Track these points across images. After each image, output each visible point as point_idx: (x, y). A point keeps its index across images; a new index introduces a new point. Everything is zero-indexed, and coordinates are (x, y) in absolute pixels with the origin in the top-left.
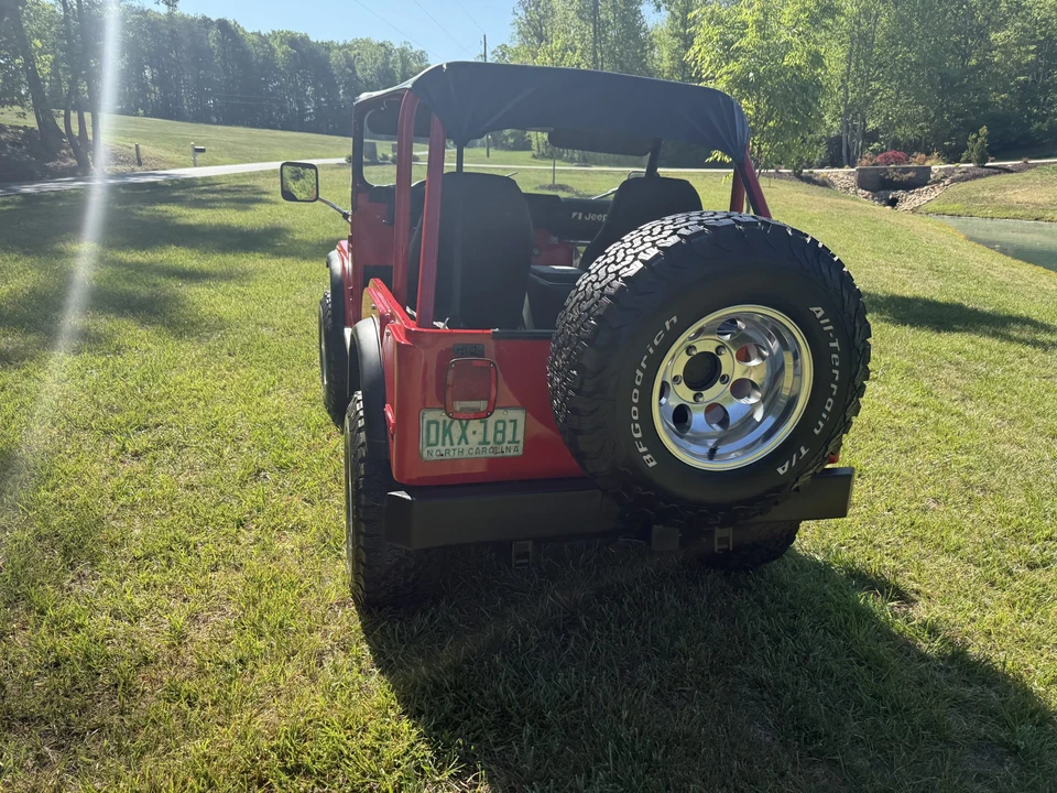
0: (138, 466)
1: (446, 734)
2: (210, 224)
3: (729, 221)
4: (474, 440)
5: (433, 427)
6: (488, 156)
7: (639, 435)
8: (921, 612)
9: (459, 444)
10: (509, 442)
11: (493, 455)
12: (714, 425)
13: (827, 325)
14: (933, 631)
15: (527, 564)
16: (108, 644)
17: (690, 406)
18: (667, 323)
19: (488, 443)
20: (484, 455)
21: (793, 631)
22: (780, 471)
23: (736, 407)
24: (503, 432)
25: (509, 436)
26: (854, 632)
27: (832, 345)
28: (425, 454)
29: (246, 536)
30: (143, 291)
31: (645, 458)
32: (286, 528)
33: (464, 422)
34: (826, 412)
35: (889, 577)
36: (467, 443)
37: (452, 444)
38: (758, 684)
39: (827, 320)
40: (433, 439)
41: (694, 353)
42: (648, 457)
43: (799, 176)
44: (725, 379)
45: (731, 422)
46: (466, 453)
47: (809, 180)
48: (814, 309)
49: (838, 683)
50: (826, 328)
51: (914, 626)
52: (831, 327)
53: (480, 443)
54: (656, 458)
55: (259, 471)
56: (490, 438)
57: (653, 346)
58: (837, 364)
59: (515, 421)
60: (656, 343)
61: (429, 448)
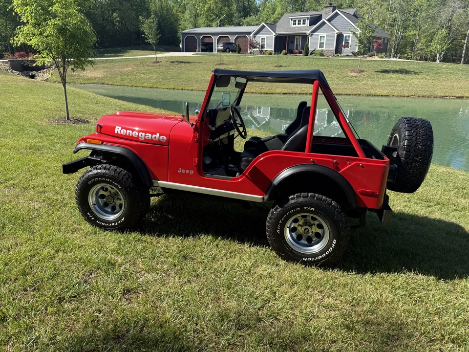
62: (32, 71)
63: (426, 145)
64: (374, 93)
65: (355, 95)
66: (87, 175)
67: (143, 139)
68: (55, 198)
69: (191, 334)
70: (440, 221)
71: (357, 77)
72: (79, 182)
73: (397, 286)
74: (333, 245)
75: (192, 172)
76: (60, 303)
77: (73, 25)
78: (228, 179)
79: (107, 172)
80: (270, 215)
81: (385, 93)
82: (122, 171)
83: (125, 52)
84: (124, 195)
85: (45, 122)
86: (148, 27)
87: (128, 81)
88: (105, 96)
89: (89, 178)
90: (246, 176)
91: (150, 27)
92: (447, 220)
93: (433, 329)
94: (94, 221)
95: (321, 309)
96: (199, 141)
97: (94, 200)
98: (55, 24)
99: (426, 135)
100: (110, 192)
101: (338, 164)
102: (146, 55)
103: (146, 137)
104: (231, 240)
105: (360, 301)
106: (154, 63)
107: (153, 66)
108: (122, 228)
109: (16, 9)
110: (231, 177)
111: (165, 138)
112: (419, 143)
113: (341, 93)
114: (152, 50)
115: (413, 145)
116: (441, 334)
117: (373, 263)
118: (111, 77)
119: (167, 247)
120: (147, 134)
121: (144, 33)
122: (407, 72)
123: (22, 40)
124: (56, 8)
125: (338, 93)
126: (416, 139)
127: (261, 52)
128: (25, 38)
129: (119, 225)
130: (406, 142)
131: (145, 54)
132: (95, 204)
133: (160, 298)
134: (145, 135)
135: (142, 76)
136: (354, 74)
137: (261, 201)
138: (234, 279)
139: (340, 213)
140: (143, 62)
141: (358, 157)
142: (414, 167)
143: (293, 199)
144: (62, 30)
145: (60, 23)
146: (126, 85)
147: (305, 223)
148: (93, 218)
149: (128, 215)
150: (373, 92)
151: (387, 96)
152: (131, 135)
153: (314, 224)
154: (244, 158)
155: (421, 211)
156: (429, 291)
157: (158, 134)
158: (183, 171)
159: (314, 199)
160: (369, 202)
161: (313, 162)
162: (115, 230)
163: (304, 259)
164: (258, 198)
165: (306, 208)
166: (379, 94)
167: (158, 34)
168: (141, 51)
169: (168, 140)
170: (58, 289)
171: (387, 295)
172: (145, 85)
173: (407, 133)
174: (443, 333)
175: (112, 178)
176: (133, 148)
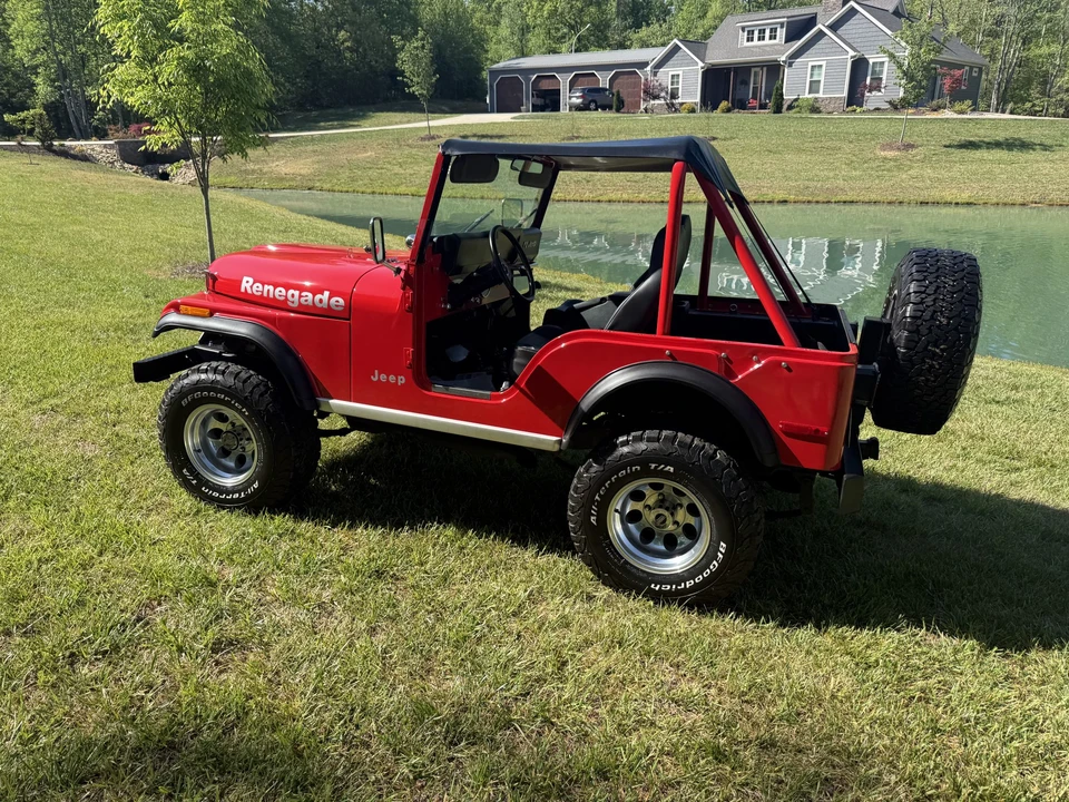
43: (50, 149)
62: (164, 163)
63: (959, 315)
64: (937, 199)
65: (890, 203)
66: (179, 385)
67: (296, 305)
68: (133, 436)
69: (334, 749)
70: (1032, 507)
71: (896, 160)
72: (163, 402)
73: (873, 659)
74: (720, 556)
75: (402, 380)
76: (72, 664)
77: (219, 59)
78: (482, 397)
79: (219, 378)
80: (575, 481)
81: (965, 197)
82: (252, 375)
83: (364, 117)
84: (256, 430)
85: (165, 272)
86: (412, 59)
87: (366, 181)
88: (308, 215)
89: (183, 393)
90: (521, 390)
91: (415, 59)
92: (1050, 504)
93: (936, 767)
94: (197, 487)
95: (666, 706)
96: (416, 308)
97: (197, 440)
98: (180, 58)
99: (961, 290)
100: (233, 424)
101: (731, 362)
102: (409, 122)
103: (303, 300)
104: (495, 537)
105: (769, 691)
106: (423, 139)
107: (422, 146)
108: (253, 504)
109: (102, 29)
110: (489, 393)
111: (341, 301)
112: (942, 312)
113: (855, 198)
114: (422, 110)
115: (927, 315)
116: (955, 782)
117: (826, 602)
118: (328, 174)
119: (345, 549)
120: (304, 294)
121: (402, 73)
122: (1024, 146)
123: (115, 95)
124: (185, 21)
125: (848, 199)
126: (934, 300)
127: (671, 107)
128: (121, 91)
129: (247, 496)
130: (909, 309)
131: (406, 119)
132: (199, 451)
133: (292, 664)
134: (300, 296)
135: (397, 169)
136: (890, 154)
137: (556, 448)
138: (478, 628)
139: (735, 480)
140: (400, 139)
141: (782, 344)
142: (929, 370)
143: (627, 446)
144: (196, 71)
145: (190, 54)
146: (361, 190)
147: (661, 503)
148: (194, 482)
149: (267, 476)
150: (935, 194)
151: (969, 204)
152: (271, 296)
153: (681, 506)
154: (520, 348)
155: (989, 480)
156: (953, 673)
157: (327, 294)
158: (383, 377)
159: (673, 444)
160: (808, 456)
161: (671, 356)
162: (239, 508)
163: (653, 586)
164: (548, 440)
165: (653, 466)
166: (949, 200)
167: (434, 75)
168: (397, 114)
169: (348, 306)
170: (75, 634)
171: (843, 681)
172: (402, 189)
173: (913, 287)
174: (959, 779)
175: (229, 391)
176: (275, 326)
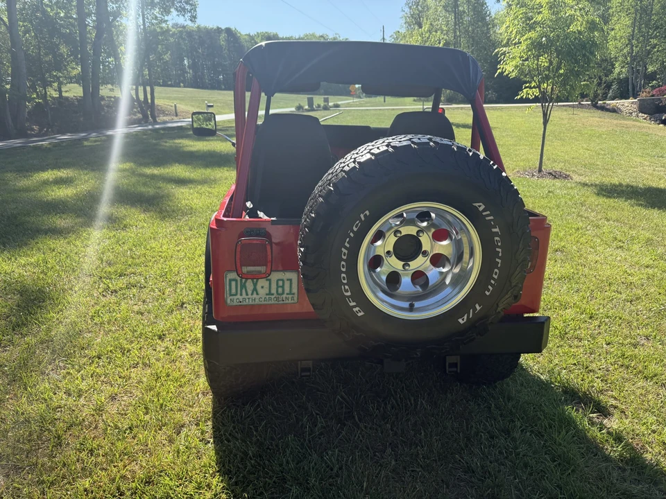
0: (113, 299)
1: (238, 490)
2: (203, 151)
3: (409, 143)
4: (262, 292)
5: (233, 283)
6: (385, 101)
7: (349, 294)
8: (613, 423)
9: (252, 294)
10: (287, 294)
11: (276, 302)
12: (418, 287)
13: (488, 215)
14: (618, 438)
15: (309, 376)
16: (58, 411)
17: (400, 272)
18: (362, 216)
19: (273, 294)
20: (270, 302)
21: (507, 432)
22: (460, 321)
23: (433, 273)
24: (283, 287)
25: (287, 290)
26: (555, 436)
27: (494, 230)
28: (229, 301)
29: (161, 346)
30: (150, 191)
31: (355, 310)
32: (187, 341)
33: (255, 280)
34: (494, 279)
35: (595, 395)
36: (257, 294)
37: (247, 295)
38: (469, 470)
39: (488, 212)
40: (234, 291)
41: (399, 235)
42: (357, 309)
43: (595, 106)
44: (425, 253)
45: (430, 284)
46: (257, 300)
47: (603, 108)
48: (477, 205)
49: (531, 474)
50: (487, 218)
51: (604, 434)
52: (492, 218)
53: (267, 294)
54: (363, 309)
55: (183, 304)
56: (274, 291)
57: (353, 231)
58: (499, 244)
59: (291, 280)
60: (355, 229)
61: (232, 297)
